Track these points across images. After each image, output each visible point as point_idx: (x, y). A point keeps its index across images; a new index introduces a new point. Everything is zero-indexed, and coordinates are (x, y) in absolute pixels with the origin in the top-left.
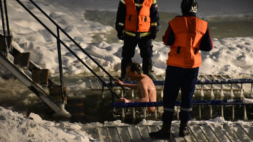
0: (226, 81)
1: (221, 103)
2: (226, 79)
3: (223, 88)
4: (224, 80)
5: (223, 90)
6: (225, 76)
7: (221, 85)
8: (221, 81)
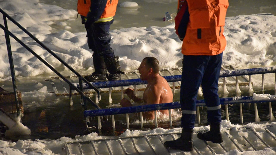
0: (229, 73)
1: (225, 102)
2: (229, 70)
3: (226, 82)
4: (227, 72)
5: (226, 85)
6: (227, 67)
7: (223, 78)
8: (224, 74)
